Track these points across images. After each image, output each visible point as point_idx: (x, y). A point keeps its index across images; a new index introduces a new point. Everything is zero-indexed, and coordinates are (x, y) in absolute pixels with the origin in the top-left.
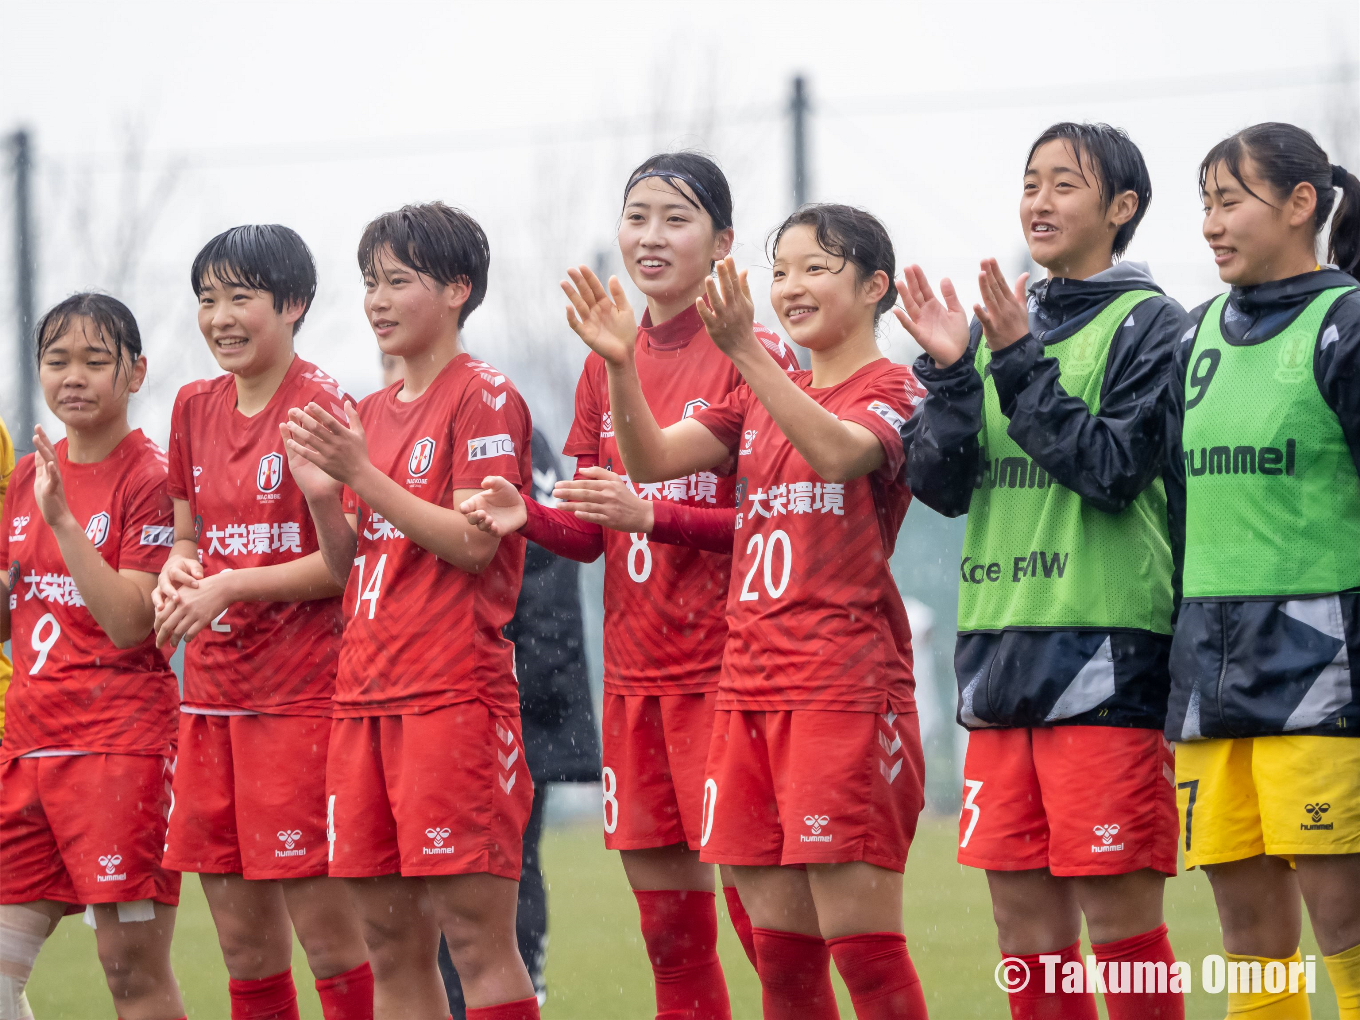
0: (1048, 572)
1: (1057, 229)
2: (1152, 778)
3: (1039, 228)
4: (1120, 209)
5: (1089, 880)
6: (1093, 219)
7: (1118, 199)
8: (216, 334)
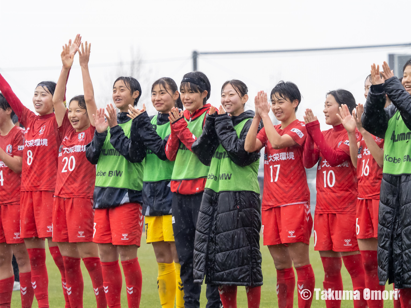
0: (117, 175)
1: (122, 100)
2: (136, 224)
3: (117, 100)
4: (135, 95)
5: (121, 246)
6: (129, 97)
7: (134, 93)
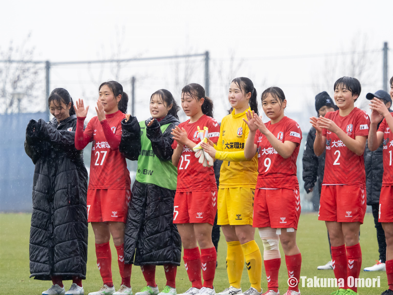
8: (338, 99)
